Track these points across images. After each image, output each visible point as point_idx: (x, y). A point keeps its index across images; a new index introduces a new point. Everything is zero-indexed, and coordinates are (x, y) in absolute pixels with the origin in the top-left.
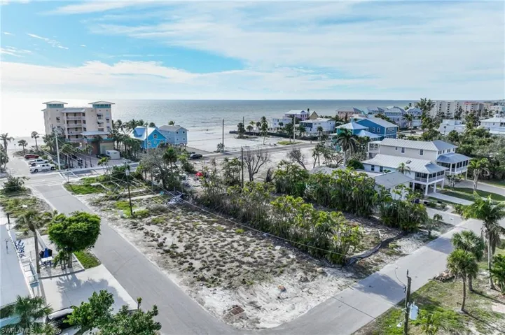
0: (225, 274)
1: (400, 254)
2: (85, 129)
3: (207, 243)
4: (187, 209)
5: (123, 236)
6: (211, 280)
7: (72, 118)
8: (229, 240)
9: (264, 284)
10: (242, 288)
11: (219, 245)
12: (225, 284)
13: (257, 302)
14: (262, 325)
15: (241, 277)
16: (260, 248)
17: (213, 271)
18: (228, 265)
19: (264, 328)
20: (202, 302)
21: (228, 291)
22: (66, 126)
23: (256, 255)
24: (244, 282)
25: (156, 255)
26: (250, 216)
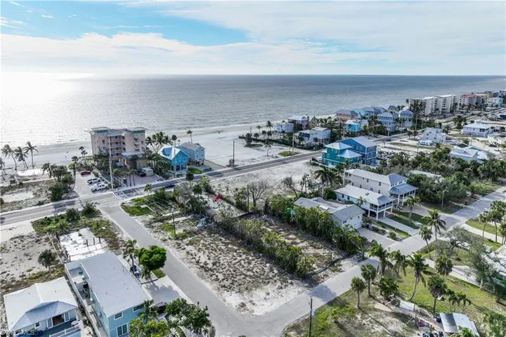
0: (237, 283)
2: (124, 149)
3: (225, 260)
4: (211, 232)
5: (173, 254)
6: (229, 287)
7: (114, 140)
8: (239, 258)
9: (258, 290)
10: (246, 292)
12: (237, 290)
13: (253, 301)
15: (245, 286)
16: (258, 265)
17: (230, 281)
18: (238, 277)
20: (225, 301)
21: (238, 294)
22: (110, 147)
23: (254, 270)
24: (247, 289)
26: (252, 240)
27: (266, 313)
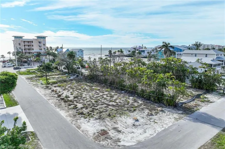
0: (97, 111)
1: (209, 101)
2: (33, 49)
3: (88, 95)
5: (39, 92)
6: (87, 114)
8: (101, 94)
9: (123, 117)
10: (108, 119)
11: (95, 96)
12: (97, 117)
13: (118, 128)
14: (122, 143)
15: (108, 113)
16: (120, 98)
17: (90, 109)
18: (100, 106)
19: (124, 146)
20: (79, 128)
21: (98, 121)
23: (117, 101)
24: (109, 115)
25: (55, 100)
27: (139, 143)
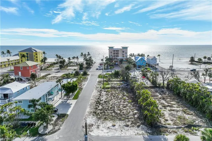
2: (119, 56)
7: (115, 52)
22: (113, 55)
